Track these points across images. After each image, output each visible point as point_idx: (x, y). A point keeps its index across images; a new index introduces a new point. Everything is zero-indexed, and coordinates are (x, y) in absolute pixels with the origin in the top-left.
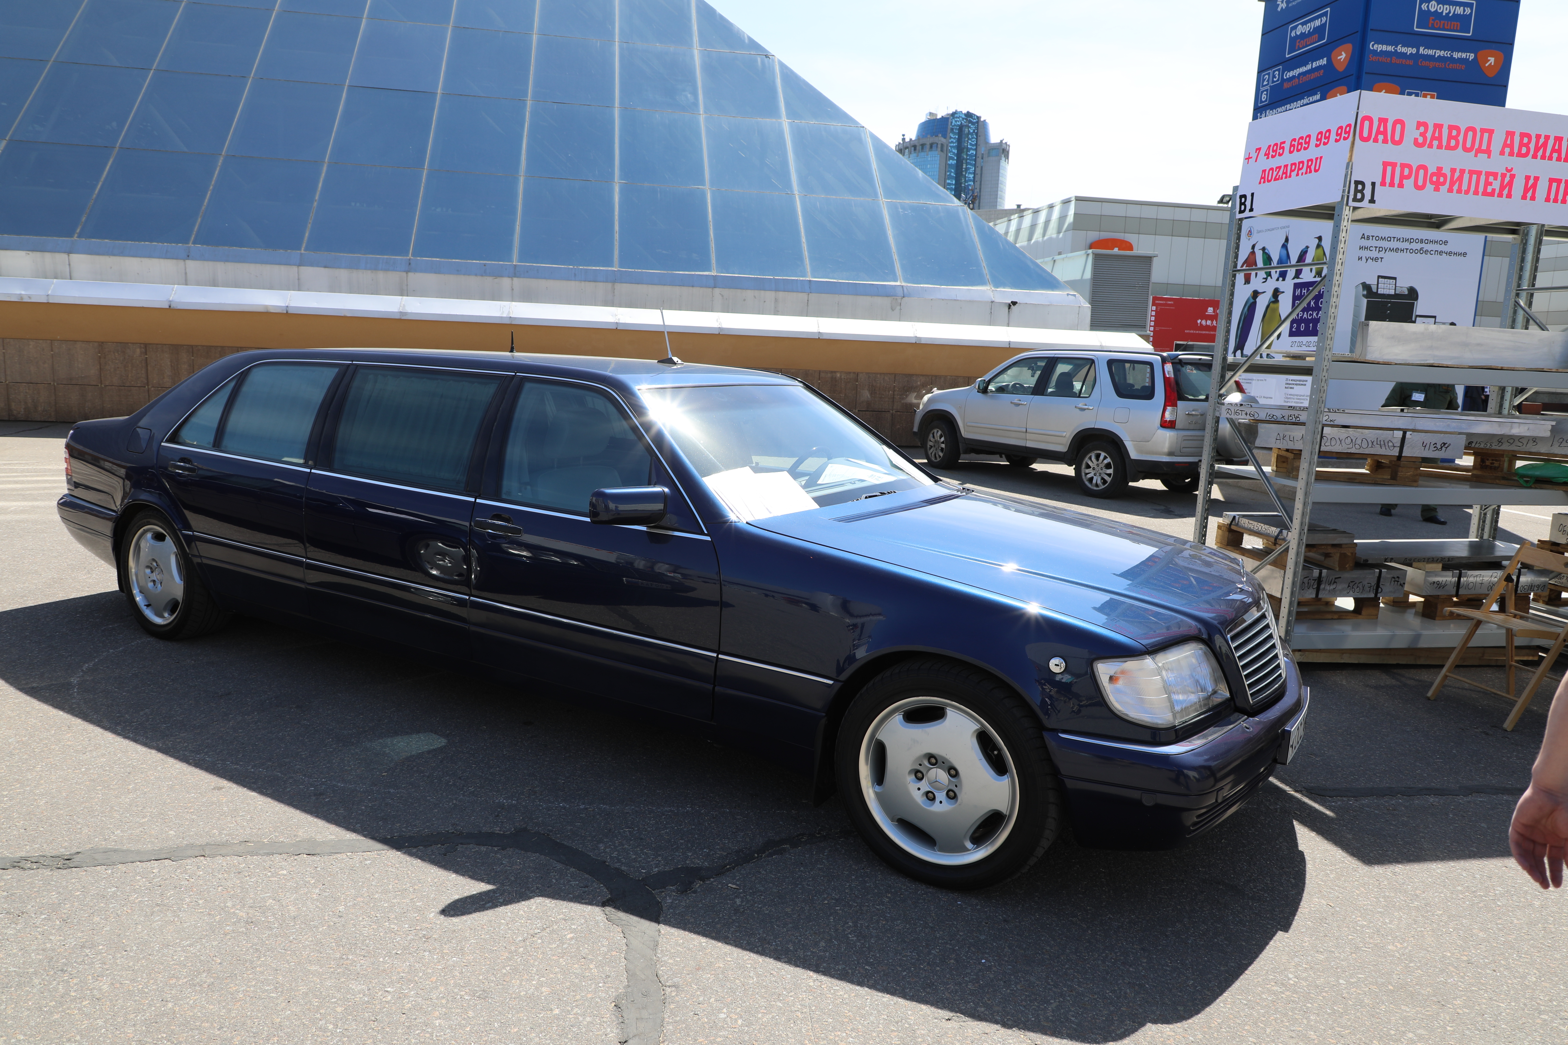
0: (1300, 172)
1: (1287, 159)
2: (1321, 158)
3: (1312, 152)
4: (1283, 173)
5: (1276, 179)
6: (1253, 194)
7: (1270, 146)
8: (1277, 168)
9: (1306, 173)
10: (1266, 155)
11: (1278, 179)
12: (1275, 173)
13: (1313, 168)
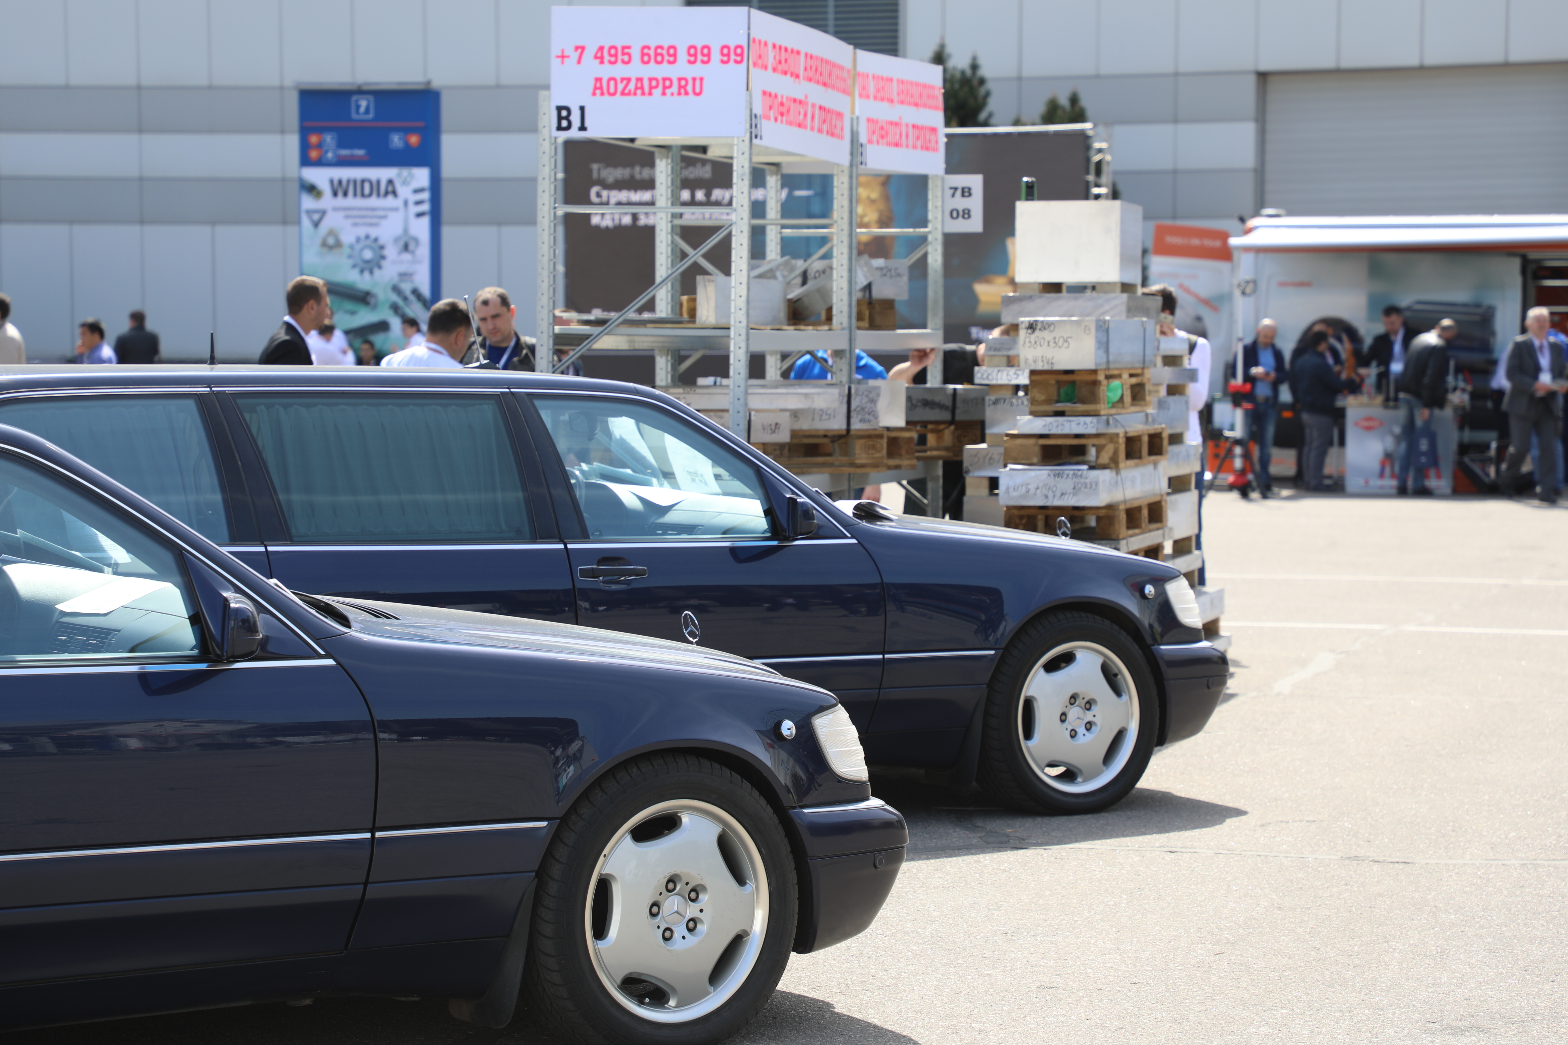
0: (668, 91)
1: (636, 69)
2: (701, 79)
3: (682, 69)
4: (636, 88)
5: (623, 94)
6: (582, 109)
7: (601, 48)
8: (622, 79)
9: (679, 94)
10: (596, 57)
11: (629, 94)
12: (621, 87)
13: (689, 88)
